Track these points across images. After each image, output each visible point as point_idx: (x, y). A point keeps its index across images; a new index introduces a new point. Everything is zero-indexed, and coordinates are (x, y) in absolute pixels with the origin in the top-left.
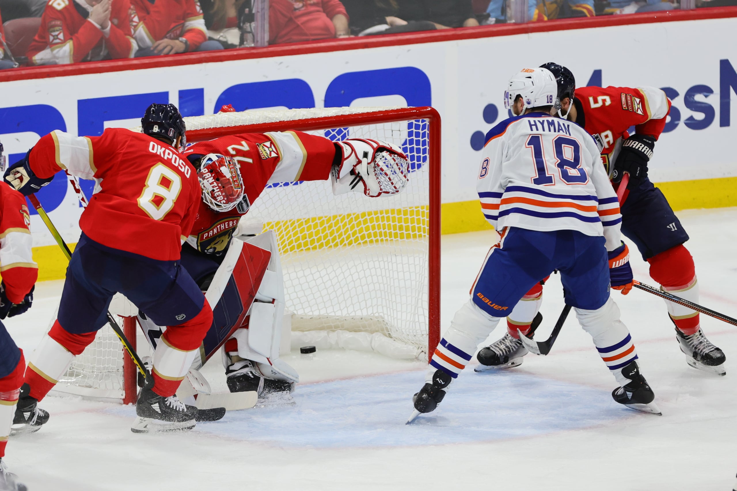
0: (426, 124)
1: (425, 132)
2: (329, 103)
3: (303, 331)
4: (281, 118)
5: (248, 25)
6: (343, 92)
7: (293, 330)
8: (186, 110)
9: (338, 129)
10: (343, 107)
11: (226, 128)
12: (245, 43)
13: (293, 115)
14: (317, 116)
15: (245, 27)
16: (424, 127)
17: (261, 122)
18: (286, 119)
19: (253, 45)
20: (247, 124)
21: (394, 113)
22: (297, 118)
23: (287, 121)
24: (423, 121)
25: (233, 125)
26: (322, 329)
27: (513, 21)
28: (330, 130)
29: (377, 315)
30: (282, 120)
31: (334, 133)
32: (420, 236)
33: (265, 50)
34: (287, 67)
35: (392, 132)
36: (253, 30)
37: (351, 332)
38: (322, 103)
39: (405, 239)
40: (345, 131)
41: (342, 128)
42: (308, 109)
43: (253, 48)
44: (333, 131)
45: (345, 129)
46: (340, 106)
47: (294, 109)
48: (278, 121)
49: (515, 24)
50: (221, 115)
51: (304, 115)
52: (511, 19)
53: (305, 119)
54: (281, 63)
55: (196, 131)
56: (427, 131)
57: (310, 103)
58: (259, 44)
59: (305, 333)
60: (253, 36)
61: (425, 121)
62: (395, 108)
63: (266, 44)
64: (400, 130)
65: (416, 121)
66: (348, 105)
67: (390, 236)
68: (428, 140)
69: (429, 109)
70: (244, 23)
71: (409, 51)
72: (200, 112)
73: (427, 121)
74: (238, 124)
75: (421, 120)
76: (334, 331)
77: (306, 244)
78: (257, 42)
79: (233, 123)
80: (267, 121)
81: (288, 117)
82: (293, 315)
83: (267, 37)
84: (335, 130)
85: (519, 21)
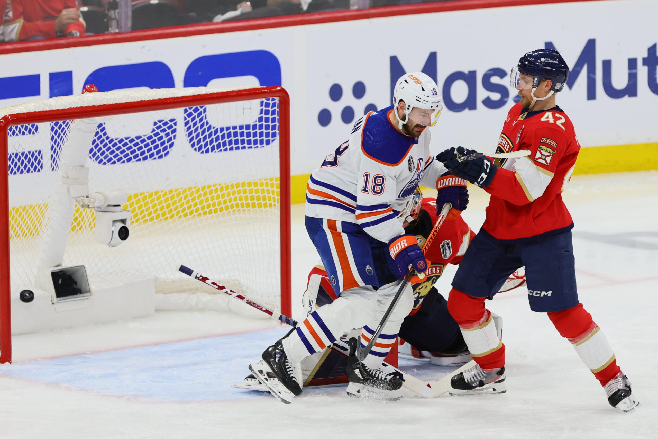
0: (275, 103)
1: (275, 110)
2: (187, 83)
3: (165, 294)
4: (143, 97)
5: (112, 12)
6: (200, 73)
7: (157, 292)
8: (56, 91)
9: (194, 107)
10: (200, 87)
11: (91, 107)
12: (110, 29)
13: (154, 95)
14: (175, 96)
15: (110, 14)
16: (274, 105)
17: (124, 101)
18: (147, 99)
19: (117, 31)
20: (111, 103)
21: (246, 93)
22: (157, 98)
23: (148, 101)
24: (273, 100)
25: (98, 104)
26: (183, 291)
27: (356, 8)
28: (187, 108)
29: (233, 278)
30: (143, 99)
31: (191, 111)
32: (270, 205)
33: (129, 35)
34: (149, 50)
35: (244, 110)
36: (117, 17)
37: (210, 294)
38: (182, 84)
39: (257, 208)
40: (202, 110)
41: (198, 107)
42: (168, 89)
43: (117, 34)
44: (190, 109)
45: (201, 107)
46: (197, 86)
47: (154, 89)
48: (139, 100)
49: (357, 10)
50: (87, 95)
51: (163, 95)
52: (354, 6)
53: (165, 99)
54: (143, 47)
55: (64, 110)
56: (277, 109)
57: (170, 84)
58: (123, 30)
59: (167, 295)
60: (118, 22)
61: (275, 100)
62: (247, 87)
63: (130, 30)
64: (251, 108)
65: (266, 100)
66: (205, 85)
67: (243, 206)
68: (278, 117)
69: (279, 88)
70: (109, 10)
71: (260, 35)
72: (69, 92)
73: (277, 100)
74: (102, 104)
75: (271, 99)
76: (194, 293)
77: (164, 214)
78: (121, 27)
79: (99, 102)
80: (130, 100)
81: (149, 97)
82: (156, 279)
83: (130, 24)
84: (192, 108)
85: (361, 7)
